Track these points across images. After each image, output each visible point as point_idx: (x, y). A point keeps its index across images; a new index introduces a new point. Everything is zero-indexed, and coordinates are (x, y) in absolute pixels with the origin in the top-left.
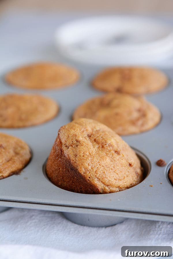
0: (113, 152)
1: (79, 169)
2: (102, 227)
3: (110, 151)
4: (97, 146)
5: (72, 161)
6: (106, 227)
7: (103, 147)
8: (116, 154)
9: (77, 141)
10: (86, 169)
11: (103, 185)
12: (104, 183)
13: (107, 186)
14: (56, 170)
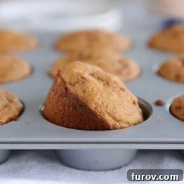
0: (118, 89)
1: (89, 105)
2: (108, 170)
3: (115, 88)
4: (102, 83)
5: (80, 98)
6: (113, 169)
7: (108, 84)
8: (121, 91)
9: (83, 78)
10: (97, 104)
11: (113, 121)
12: (114, 118)
13: (118, 121)
14: (60, 111)
